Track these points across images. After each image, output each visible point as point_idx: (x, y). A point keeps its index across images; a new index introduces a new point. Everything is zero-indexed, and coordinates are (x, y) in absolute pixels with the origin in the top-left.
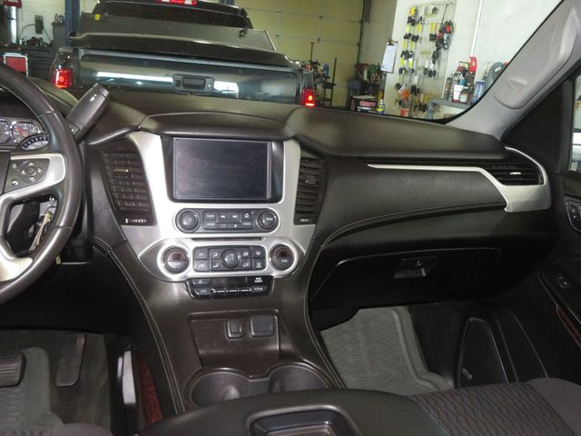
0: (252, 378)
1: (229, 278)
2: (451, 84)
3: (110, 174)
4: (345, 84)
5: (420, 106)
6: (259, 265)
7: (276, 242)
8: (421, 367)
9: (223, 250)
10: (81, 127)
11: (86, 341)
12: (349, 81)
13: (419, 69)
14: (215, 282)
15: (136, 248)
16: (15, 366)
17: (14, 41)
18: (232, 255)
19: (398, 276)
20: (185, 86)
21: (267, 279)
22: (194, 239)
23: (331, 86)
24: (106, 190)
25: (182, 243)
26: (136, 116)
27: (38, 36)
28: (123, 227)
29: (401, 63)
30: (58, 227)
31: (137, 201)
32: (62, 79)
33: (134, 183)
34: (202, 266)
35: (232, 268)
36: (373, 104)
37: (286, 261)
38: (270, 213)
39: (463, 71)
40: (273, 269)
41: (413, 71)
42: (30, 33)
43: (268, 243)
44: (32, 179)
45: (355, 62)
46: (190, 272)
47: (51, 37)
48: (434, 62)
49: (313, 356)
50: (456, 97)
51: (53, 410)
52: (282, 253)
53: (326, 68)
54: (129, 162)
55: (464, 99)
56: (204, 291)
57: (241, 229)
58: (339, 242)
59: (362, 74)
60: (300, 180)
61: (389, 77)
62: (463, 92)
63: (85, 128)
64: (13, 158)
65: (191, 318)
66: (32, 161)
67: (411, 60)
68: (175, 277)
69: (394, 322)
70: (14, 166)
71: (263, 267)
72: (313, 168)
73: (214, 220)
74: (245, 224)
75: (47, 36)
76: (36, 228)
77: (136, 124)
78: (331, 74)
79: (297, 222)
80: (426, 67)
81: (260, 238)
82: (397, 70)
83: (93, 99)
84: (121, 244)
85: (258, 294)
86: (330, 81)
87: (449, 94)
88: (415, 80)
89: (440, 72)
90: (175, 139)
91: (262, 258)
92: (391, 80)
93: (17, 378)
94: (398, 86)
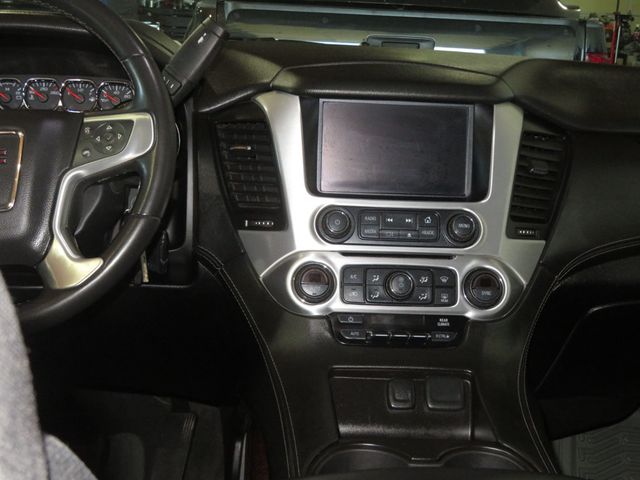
0: (415, 462)
1: (397, 316)
3: (225, 154)
6: (445, 298)
7: (474, 264)
9: (388, 271)
10: (184, 82)
11: (195, 425)
14: (373, 322)
15: (257, 265)
18: (401, 279)
21: (459, 321)
22: (344, 253)
24: (219, 178)
25: (324, 258)
26: (265, 69)
28: (240, 232)
30: (140, 217)
31: (262, 194)
33: (259, 168)
34: (354, 295)
35: (401, 300)
37: (488, 293)
38: (464, 217)
40: (467, 306)
43: (463, 265)
44: (108, 148)
46: (336, 304)
52: (483, 281)
54: (254, 137)
56: (355, 334)
57: (419, 241)
60: (519, 167)
63: (189, 82)
64: (86, 120)
65: (333, 372)
66: (111, 123)
68: (314, 310)
70: (87, 130)
71: (453, 301)
72: (546, 150)
73: (375, 224)
74: (424, 232)
77: (266, 81)
79: (512, 233)
81: (449, 257)
83: (201, 40)
84: (238, 258)
85: (442, 344)
90: (321, 100)
91: (451, 288)
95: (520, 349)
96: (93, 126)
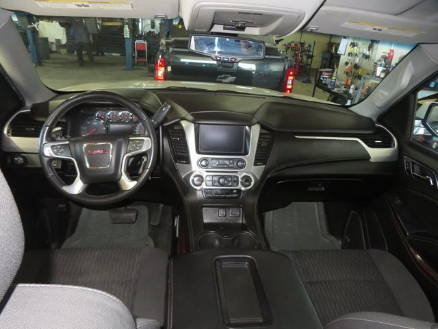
0: (225, 237)
2: (376, 66)
3: (172, 139)
4: (321, 55)
5: (359, 76)
6: (235, 185)
7: (244, 174)
8: (326, 232)
9: (220, 177)
12: (324, 53)
13: (360, 53)
14: (215, 191)
15: (181, 174)
16: (133, 215)
17: (140, 33)
18: (223, 179)
19: (309, 189)
20: (222, 66)
21: (239, 191)
22: (207, 171)
23: (311, 57)
24: (170, 148)
25: (201, 173)
27: (152, 30)
28: (177, 164)
29: (350, 49)
30: (147, 169)
31: (183, 153)
32: (161, 64)
33: (182, 145)
34: (209, 183)
35: (222, 185)
36: (330, 74)
37: (248, 183)
38: (242, 161)
39: (385, 58)
40: (242, 187)
41: (356, 54)
42: (148, 29)
43: (241, 175)
44: (137, 148)
45: (328, 42)
46: (204, 186)
47: (159, 30)
48: (369, 50)
49: (255, 230)
50: (378, 75)
51: (150, 234)
52: (247, 179)
53: (310, 46)
54: (180, 135)
55: (382, 75)
56: (210, 195)
57: (228, 168)
58: (277, 173)
59: (332, 49)
60: (258, 144)
61: (342, 57)
62: (383, 71)
64: (130, 138)
66: (138, 140)
67: (356, 48)
68: (198, 188)
69: (314, 208)
70: (131, 142)
71: (237, 185)
72: (266, 138)
75: (157, 30)
76: (141, 163)
77: (183, 117)
78: (312, 50)
79: (255, 164)
80: (364, 52)
81: (237, 172)
82: (347, 54)
83: (164, 109)
84: (175, 171)
85: (234, 198)
86: (311, 53)
87: (374, 72)
88: (357, 60)
89: (372, 57)
90: (200, 125)
91: (237, 181)
92: (343, 59)
93: (134, 220)
94: (347, 63)
95: (256, 199)
96: (132, 140)
